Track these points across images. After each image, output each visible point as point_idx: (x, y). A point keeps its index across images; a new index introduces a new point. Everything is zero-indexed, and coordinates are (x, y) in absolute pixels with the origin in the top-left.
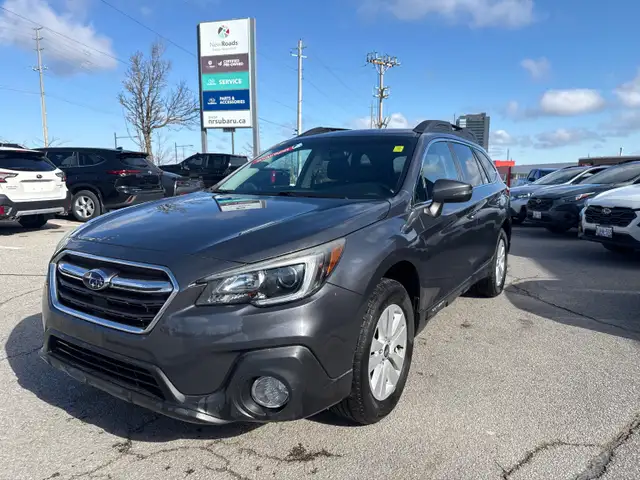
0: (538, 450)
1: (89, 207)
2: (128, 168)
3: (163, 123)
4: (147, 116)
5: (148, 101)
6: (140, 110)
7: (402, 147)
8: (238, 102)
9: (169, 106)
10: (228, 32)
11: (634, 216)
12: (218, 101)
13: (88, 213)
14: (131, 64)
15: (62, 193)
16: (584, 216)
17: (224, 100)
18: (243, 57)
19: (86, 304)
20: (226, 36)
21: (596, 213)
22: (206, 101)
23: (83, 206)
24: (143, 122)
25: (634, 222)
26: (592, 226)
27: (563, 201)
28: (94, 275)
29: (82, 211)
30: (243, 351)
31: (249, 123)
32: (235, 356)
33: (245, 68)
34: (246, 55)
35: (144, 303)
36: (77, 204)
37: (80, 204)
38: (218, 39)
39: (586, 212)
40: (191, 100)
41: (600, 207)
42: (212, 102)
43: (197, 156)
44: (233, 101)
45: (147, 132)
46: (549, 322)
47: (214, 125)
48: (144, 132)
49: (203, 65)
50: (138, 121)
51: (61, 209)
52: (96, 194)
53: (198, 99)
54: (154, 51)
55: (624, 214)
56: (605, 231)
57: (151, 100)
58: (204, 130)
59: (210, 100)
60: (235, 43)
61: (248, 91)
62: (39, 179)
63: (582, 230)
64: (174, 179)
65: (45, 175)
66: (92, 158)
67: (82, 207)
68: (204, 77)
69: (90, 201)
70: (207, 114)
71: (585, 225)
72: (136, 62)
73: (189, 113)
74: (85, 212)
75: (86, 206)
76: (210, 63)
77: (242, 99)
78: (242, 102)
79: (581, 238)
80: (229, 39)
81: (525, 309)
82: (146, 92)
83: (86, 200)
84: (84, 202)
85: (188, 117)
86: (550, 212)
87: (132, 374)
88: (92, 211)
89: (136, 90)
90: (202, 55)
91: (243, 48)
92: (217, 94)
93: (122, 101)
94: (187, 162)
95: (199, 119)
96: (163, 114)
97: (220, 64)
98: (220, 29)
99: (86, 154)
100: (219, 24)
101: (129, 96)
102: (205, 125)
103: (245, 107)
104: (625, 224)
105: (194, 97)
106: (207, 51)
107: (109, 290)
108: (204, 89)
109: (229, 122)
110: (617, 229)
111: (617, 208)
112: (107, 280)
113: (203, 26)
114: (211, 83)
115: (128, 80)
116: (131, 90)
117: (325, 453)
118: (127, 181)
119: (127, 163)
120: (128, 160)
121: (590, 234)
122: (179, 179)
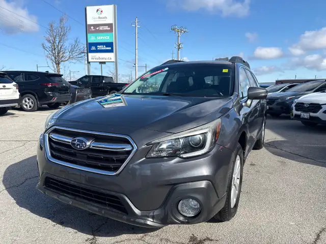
0: (321, 232)
1: (31, 103)
2: (53, 82)
3: (66, 59)
4: (58, 56)
5: (58, 47)
6: (54, 52)
7: (227, 70)
8: (107, 48)
9: (69, 50)
10: (102, 11)
11: (321, 108)
12: (96, 48)
13: (30, 107)
14: (49, 27)
15: (17, 96)
16: (294, 108)
17: (100, 47)
18: (110, 25)
19: (72, 158)
20: (101, 14)
21: (300, 106)
22: (90, 48)
23: (28, 103)
24: (55, 58)
25: (321, 111)
26: (299, 113)
27: (279, 101)
28: (79, 141)
29: (26, 105)
30: (175, 184)
31: (113, 60)
32: (170, 187)
33: (111, 31)
34: (112, 24)
35: (114, 157)
36: (24, 102)
37: (26, 102)
38: (97, 15)
39: (295, 106)
40: (82, 47)
41: (303, 104)
42: (93, 48)
43: (86, 77)
44: (104, 48)
45: (58, 64)
46: (293, 162)
47: (95, 60)
48: (56, 64)
49: (88, 29)
50: (53, 58)
51: (17, 104)
52: (35, 96)
53: (85, 46)
54: (61, 21)
55: (316, 107)
56: (305, 115)
57: (60, 47)
58: (89, 63)
59: (92, 47)
60: (106, 18)
61: (112, 43)
62: (4, 88)
63: (292, 115)
64: (76, 89)
65: (8, 85)
66: (32, 76)
67: (26, 103)
68: (89, 35)
69: (31, 100)
70: (90, 55)
71: (295, 112)
72: (52, 26)
73: (80, 54)
74: (29, 106)
75: (29, 103)
76: (92, 28)
77: (109, 47)
78: (109, 48)
79: (292, 119)
80: (103, 15)
81: (278, 155)
82: (57, 42)
83: (29, 99)
84: (28, 101)
85: (80, 56)
86: (274, 106)
87: (104, 199)
88: (32, 105)
89: (51, 41)
90: (88, 23)
91: (110, 20)
92: (96, 44)
93: (44, 47)
94: (81, 79)
95: (86, 57)
96: (67, 54)
97: (98, 28)
98: (98, 10)
99: (28, 75)
100: (97, 7)
101: (48, 45)
102: (89, 61)
103: (111, 51)
104: (315, 112)
105: (83, 46)
106: (90, 21)
107: (89, 150)
108: (89, 41)
109: (103, 59)
110: (312, 114)
111: (311, 104)
112: (88, 143)
113: (88, 8)
114: (92, 39)
115: (47, 36)
116: (49, 41)
117: (208, 239)
118: (52, 89)
119: (51, 80)
120: (52, 78)
121: (298, 117)
122: (78, 88)
